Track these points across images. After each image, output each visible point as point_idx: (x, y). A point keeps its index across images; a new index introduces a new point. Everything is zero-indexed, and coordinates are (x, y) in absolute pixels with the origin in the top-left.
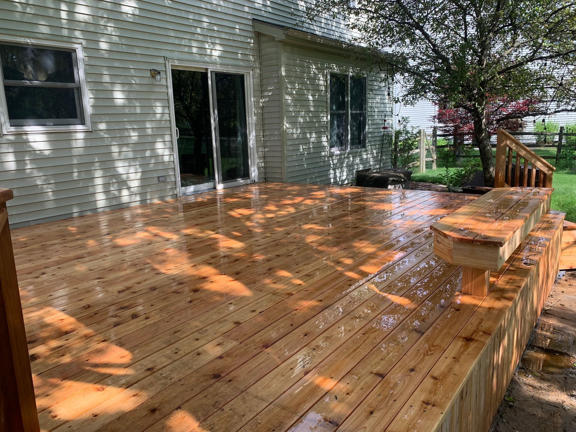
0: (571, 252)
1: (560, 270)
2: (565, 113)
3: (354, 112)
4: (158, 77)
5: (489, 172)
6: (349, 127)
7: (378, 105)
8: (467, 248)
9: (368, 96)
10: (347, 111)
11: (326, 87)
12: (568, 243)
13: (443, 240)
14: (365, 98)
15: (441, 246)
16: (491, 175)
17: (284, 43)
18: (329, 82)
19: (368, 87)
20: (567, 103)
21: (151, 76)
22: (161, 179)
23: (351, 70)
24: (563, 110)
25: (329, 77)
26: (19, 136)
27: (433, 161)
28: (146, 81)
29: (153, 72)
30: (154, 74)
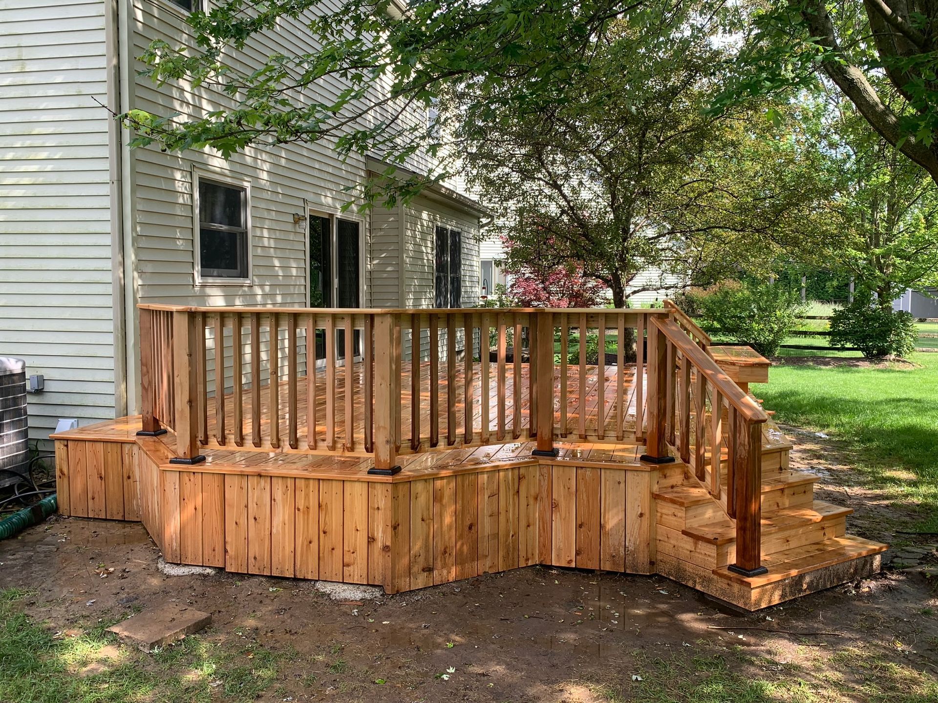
3: (452, 275)
4: (301, 224)
7: (469, 268)
9: (462, 255)
10: (447, 273)
11: (432, 242)
14: (460, 258)
18: (435, 237)
21: (293, 221)
22: (298, 349)
23: (450, 223)
25: (434, 231)
26: (204, 289)
28: (290, 227)
29: (296, 217)
30: (298, 219)
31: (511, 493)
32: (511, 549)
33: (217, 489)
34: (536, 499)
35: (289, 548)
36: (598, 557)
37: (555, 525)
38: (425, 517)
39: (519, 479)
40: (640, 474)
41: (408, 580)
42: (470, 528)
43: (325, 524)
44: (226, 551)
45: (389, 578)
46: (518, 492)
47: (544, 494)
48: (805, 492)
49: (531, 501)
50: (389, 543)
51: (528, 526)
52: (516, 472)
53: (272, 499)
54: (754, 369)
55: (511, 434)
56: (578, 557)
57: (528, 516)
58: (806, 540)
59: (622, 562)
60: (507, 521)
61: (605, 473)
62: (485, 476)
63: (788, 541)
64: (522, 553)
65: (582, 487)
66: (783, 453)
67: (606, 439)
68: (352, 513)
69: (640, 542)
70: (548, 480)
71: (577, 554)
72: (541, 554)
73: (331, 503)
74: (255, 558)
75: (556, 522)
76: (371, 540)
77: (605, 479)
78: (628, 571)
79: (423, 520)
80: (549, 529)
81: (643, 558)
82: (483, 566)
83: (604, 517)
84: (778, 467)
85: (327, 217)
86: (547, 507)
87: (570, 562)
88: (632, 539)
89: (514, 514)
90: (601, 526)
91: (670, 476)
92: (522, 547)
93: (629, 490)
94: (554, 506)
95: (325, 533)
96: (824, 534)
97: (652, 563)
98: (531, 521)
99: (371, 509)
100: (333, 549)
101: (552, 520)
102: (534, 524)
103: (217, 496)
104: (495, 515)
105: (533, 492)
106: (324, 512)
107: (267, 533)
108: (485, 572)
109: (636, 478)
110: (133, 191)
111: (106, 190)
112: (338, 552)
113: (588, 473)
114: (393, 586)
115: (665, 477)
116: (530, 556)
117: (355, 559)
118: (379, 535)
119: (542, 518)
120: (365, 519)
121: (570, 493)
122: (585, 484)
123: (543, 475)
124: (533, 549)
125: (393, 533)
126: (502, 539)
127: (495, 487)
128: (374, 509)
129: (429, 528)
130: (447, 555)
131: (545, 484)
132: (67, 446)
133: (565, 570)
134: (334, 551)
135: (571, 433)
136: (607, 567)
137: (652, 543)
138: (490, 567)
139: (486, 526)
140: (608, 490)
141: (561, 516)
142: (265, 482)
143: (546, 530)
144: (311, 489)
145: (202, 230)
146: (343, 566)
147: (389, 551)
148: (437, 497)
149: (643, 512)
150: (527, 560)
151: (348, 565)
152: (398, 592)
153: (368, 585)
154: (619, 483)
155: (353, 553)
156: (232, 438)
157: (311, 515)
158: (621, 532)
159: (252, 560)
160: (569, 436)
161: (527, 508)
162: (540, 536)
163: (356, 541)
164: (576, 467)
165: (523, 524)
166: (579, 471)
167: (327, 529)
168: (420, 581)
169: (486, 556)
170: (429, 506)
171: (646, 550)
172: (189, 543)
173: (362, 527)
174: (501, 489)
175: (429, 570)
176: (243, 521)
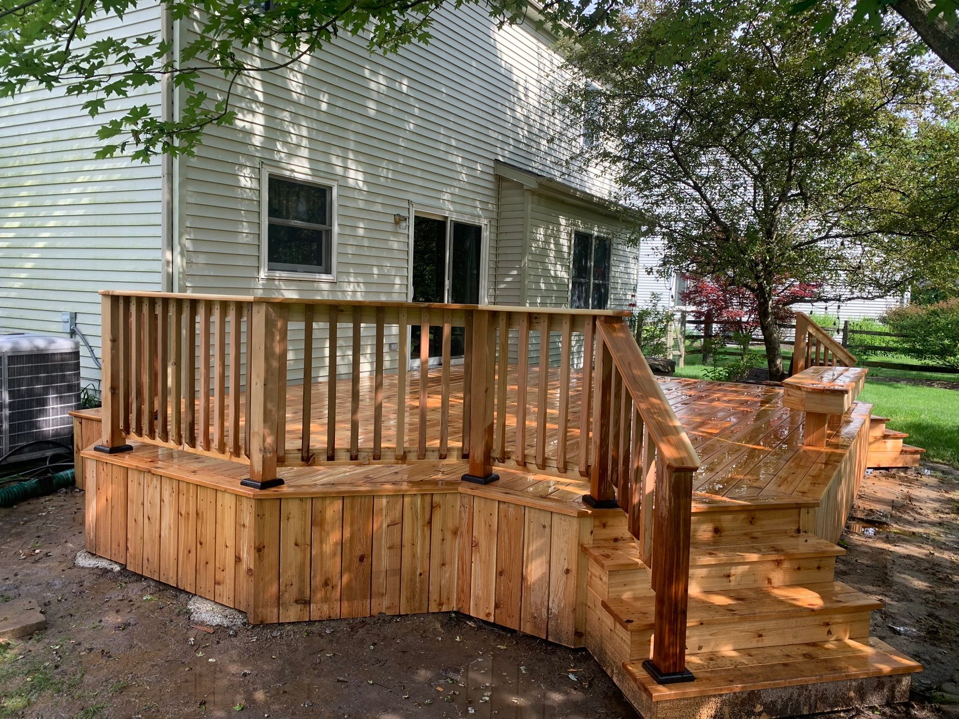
0: (878, 448)
1: (868, 468)
2: (860, 301)
3: (596, 281)
4: (403, 224)
5: (776, 365)
6: (590, 300)
7: (622, 275)
8: (817, 397)
9: (612, 262)
10: (590, 279)
11: (569, 247)
12: (876, 438)
13: (794, 393)
14: (609, 264)
15: (792, 398)
16: (778, 369)
17: (533, 192)
18: (573, 242)
19: (613, 251)
20: (861, 290)
21: (393, 222)
22: (393, 346)
23: (596, 229)
24: (858, 298)
25: (573, 236)
26: (271, 282)
27: (680, 356)
28: (390, 228)
29: (397, 217)
30: (399, 220)
31: (420, 523)
32: (418, 590)
33: (122, 482)
34: (455, 533)
35: (173, 556)
36: (518, 615)
37: (475, 567)
38: (299, 542)
39: (432, 507)
40: (567, 518)
41: (276, 610)
42: (362, 559)
43: (202, 534)
44: (127, 549)
45: (252, 606)
46: (430, 522)
47: (464, 529)
48: (819, 568)
49: (449, 536)
50: (252, 567)
51: (443, 565)
52: (428, 499)
53: (162, 500)
54: (825, 397)
55: (436, 454)
56: (497, 611)
57: (443, 553)
58: (795, 637)
59: (544, 627)
60: (414, 556)
61: (529, 512)
62: (384, 501)
63: (760, 636)
64: (434, 596)
65: (504, 527)
66: (803, 511)
67: (548, 469)
68: (223, 527)
69: (565, 605)
70: (469, 513)
71: (497, 606)
72: (459, 599)
73: (206, 512)
74: (148, 560)
75: (475, 565)
76: (238, 559)
77: (529, 519)
78: (550, 639)
79: (296, 545)
80: (468, 571)
81: (567, 627)
82: (381, 605)
83: (527, 567)
84: (794, 527)
85: (441, 219)
86: (466, 544)
87: (488, 615)
88: (556, 600)
89: (423, 548)
90: (523, 578)
91: (612, 526)
92: (433, 589)
93: (555, 538)
94: (474, 545)
95: (201, 544)
96: (829, 632)
97: (579, 634)
98: (447, 559)
99: (239, 525)
100: (207, 563)
101: (472, 562)
102: (452, 563)
103: (122, 490)
104: (397, 548)
105: (450, 525)
106: (200, 521)
107: (157, 535)
108: (380, 613)
109: (564, 523)
110: (181, 185)
111: (159, 184)
112: (211, 566)
113: (511, 509)
114: (256, 615)
115: (604, 526)
116: (444, 600)
117: (224, 577)
118: (244, 556)
119: (461, 558)
120: (233, 535)
121: (491, 531)
122: (508, 523)
123: (463, 506)
124: (450, 592)
125: (257, 555)
126: (405, 576)
127: (398, 514)
128: (240, 525)
129: (305, 555)
130: (330, 588)
131: (465, 516)
132: (81, 423)
133: (483, 624)
134: (208, 565)
135: (509, 458)
136: (527, 629)
137: (579, 608)
138: (388, 608)
139: (383, 560)
140: (531, 533)
141: (480, 557)
142: (157, 480)
143: (465, 572)
144: (191, 495)
145: (271, 227)
146: (215, 584)
147: (252, 575)
148: (317, 521)
149: (569, 568)
150: (441, 604)
151: (219, 584)
152: (262, 622)
153: (234, 609)
154: (544, 527)
155: (223, 570)
156: (158, 431)
157: (190, 521)
158: (544, 588)
159: (145, 561)
160: (507, 461)
161: (442, 544)
162: (458, 579)
163: (225, 558)
164: (499, 501)
165: (436, 561)
166: (502, 506)
167: (203, 541)
168: (292, 614)
169: (383, 595)
170: (305, 529)
171: (572, 616)
172: (101, 534)
173: (231, 543)
174: (405, 518)
175: (304, 602)
176: (140, 519)
